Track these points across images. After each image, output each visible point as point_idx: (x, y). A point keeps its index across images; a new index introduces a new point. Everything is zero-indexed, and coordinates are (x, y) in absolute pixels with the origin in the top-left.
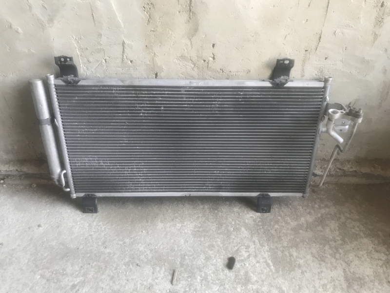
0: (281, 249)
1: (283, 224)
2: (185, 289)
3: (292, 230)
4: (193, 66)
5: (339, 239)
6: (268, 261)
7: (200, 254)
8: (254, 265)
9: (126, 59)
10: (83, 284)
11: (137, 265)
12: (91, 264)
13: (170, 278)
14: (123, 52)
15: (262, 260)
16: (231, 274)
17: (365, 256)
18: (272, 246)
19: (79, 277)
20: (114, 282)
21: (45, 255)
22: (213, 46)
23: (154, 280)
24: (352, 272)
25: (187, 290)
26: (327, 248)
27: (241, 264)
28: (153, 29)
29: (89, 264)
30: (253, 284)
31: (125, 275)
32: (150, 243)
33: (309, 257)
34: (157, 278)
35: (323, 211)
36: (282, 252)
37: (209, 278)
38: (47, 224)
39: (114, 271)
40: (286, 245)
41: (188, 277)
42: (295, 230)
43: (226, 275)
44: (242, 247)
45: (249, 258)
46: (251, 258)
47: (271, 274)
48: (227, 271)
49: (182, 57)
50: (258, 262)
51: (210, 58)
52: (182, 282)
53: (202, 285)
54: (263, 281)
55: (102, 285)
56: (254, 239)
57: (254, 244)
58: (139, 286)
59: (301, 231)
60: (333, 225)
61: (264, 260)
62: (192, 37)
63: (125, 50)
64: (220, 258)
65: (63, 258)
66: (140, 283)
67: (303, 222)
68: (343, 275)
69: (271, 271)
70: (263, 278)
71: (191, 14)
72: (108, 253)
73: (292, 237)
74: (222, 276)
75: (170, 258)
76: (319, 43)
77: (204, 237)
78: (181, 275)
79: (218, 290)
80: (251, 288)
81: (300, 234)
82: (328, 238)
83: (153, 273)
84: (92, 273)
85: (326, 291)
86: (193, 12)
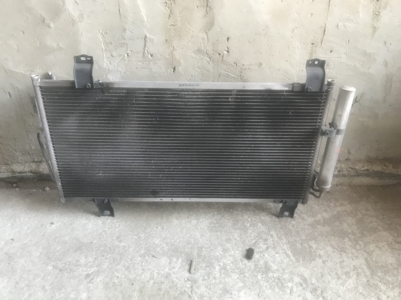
0: (300, 242)
1: (300, 220)
2: (204, 277)
3: (309, 225)
4: (208, 59)
5: (357, 232)
6: (287, 252)
7: (218, 247)
8: (274, 255)
9: (147, 53)
10: (97, 273)
11: (153, 256)
12: (105, 256)
13: (187, 267)
14: (145, 46)
15: (281, 252)
16: (251, 264)
17: (386, 246)
18: (290, 239)
19: (94, 267)
20: (130, 272)
21: (58, 248)
22: (228, 39)
23: (171, 270)
24: (374, 261)
25: (206, 278)
26: (346, 240)
27: (259, 255)
28: (173, 24)
29: (104, 256)
30: (274, 272)
31: (141, 265)
32: (166, 238)
33: (329, 248)
34: (174, 268)
35: (339, 209)
36: (301, 245)
37: (228, 267)
38: (60, 222)
39: (129, 262)
40: (304, 238)
41: (206, 267)
42: (313, 226)
43: (245, 265)
44: (260, 240)
46: (269, 250)
47: (291, 263)
48: (246, 261)
49: (199, 51)
50: (277, 253)
51: (225, 52)
52: (200, 271)
53: (221, 273)
54: (284, 270)
55: (117, 275)
56: (271, 233)
57: (272, 238)
58: (155, 275)
59: (318, 226)
60: (351, 220)
61: (284, 251)
62: (209, 31)
63: (147, 44)
64: (238, 250)
65: (76, 251)
66: (157, 273)
67: (320, 218)
68: (365, 263)
69: (292, 260)
70: (284, 266)
71: (208, 9)
72: (123, 246)
73: (310, 231)
74: (241, 265)
75: (187, 250)
76: (323, 37)
77: (221, 232)
78: (198, 265)
79: (238, 278)
80: (272, 276)
81: (317, 228)
82: (347, 231)
83: (170, 263)
84: (107, 264)
85: (349, 277)
86: (210, 7)
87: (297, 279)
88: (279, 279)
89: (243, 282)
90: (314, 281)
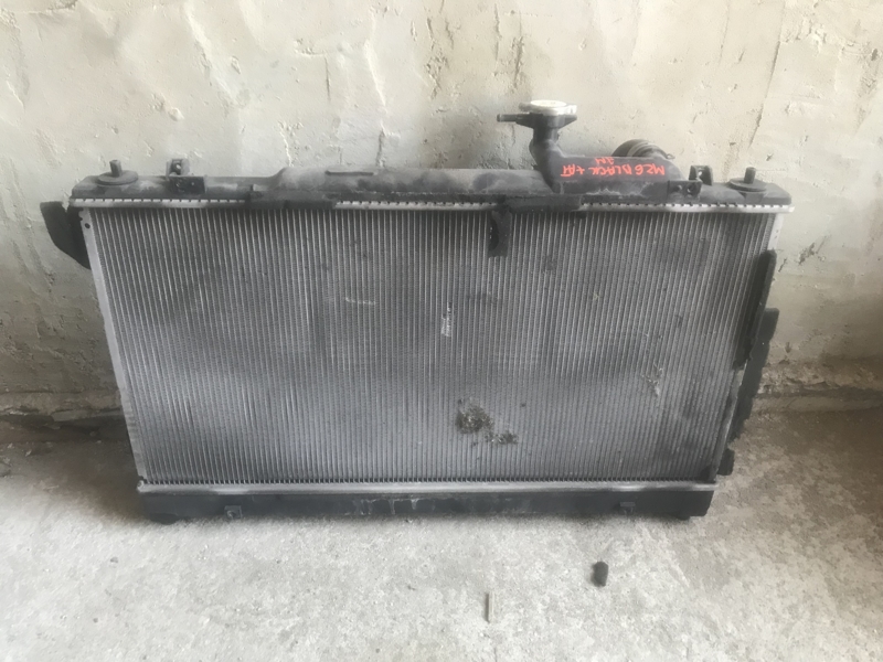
0: (696, 543)
2: (516, 628)
5: (807, 518)
6: (673, 566)
7: (535, 561)
8: (647, 576)
10: (303, 628)
11: (409, 587)
12: (312, 591)
13: (481, 608)
14: (379, 154)
15: (660, 566)
16: (604, 596)
17: (864, 548)
18: (676, 538)
19: (293, 616)
20: (367, 624)
21: (213, 576)
23: (450, 616)
24: (842, 579)
25: (520, 630)
26: (786, 536)
27: (619, 576)
28: (441, 108)
29: (309, 591)
30: (651, 612)
31: (388, 609)
32: (428, 544)
33: (753, 555)
34: (454, 611)
35: (767, 466)
36: (699, 549)
37: (561, 605)
39: (363, 603)
40: (704, 535)
41: (517, 606)
42: (718, 506)
43: (594, 598)
44: (618, 543)
45: (635, 563)
46: (638, 563)
47: (682, 591)
48: (593, 589)
49: (495, 161)
50: (653, 570)
52: (506, 616)
53: (548, 619)
54: (670, 606)
55: (344, 631)
56: (638, 525)
57: (641, 536)
58: (420, 628)
59: (729, 507)
60: (792, 492)
61: (666, 566)
63: (383, 149)
64: (575, 567)
65: (250, 581)
66: (422, 623)
67: (732, 489)
68: (826, 585)
69: (683, 585)
70: (670, 598)
71: (518, 78)
72: (345, 567)
73: (714, 518)
74: (586, 600)
75: (474, 570)
76: (756, 130)
77: (538, 528)
78: (502, 603)
79: (583, 627)
80: (649, 621)
81: (728, 512)
82: (786, 517)
83: (445, 602)
84: (319, 609)
85: (798, 617)
86: (522, 74)
87: (698, 626)
88: (663, 627)
89: (594, 636)
90: (730, 628)
